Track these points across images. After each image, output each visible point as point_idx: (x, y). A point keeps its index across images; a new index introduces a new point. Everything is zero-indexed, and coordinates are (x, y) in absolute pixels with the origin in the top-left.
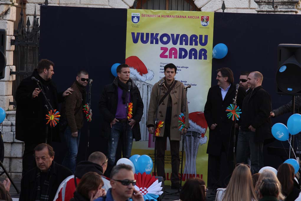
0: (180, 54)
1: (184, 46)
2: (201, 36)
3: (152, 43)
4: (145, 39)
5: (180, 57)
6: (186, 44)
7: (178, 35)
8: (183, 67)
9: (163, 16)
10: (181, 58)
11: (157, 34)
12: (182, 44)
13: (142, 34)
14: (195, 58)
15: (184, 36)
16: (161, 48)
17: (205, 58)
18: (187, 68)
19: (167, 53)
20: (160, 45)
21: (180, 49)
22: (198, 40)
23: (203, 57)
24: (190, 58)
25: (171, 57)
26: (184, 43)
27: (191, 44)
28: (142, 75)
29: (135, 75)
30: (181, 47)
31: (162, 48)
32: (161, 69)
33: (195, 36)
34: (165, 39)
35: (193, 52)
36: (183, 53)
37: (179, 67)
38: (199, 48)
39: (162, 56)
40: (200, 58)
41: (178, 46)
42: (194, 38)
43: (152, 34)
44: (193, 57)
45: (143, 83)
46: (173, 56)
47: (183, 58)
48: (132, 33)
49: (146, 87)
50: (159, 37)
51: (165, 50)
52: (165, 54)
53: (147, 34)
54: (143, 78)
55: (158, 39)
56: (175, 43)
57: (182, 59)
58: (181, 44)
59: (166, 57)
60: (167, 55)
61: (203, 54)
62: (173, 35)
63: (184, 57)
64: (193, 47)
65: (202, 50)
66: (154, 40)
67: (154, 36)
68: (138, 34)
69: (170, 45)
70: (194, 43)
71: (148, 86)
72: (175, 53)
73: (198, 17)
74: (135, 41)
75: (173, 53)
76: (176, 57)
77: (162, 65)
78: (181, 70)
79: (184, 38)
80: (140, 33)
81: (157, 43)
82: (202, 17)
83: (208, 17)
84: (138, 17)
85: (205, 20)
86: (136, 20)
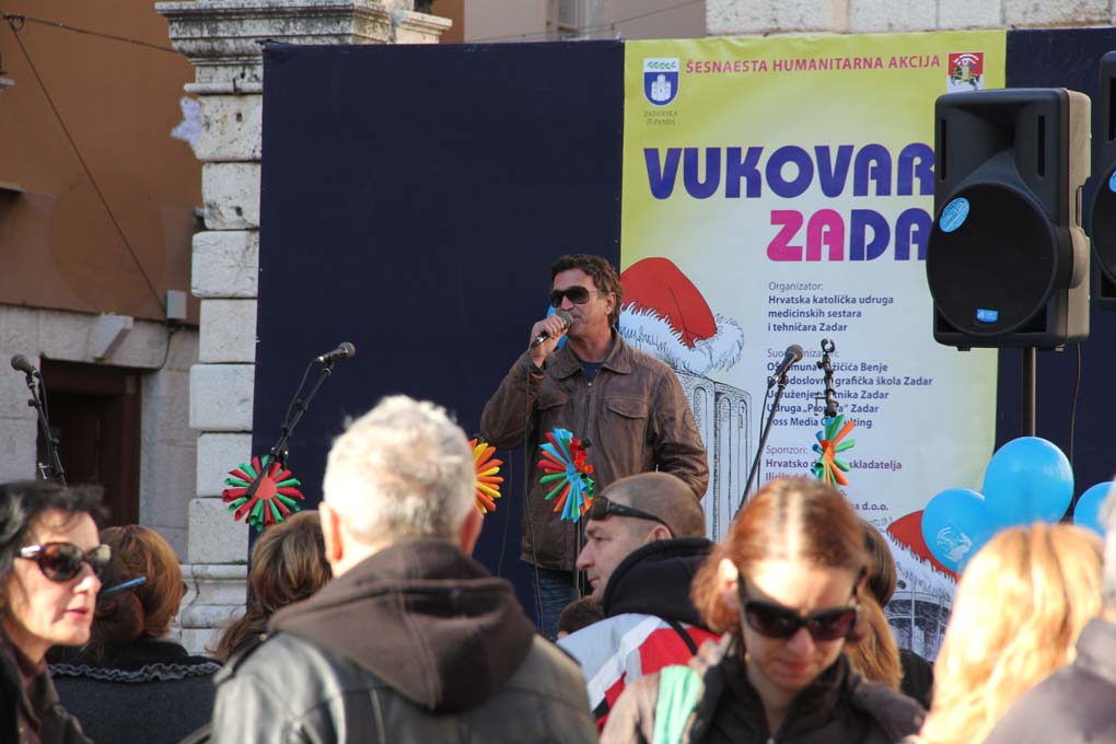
0: (857, 238)
1: (872, 202)
3: (732, 192)
4: (702, 178)
5: (857, 255)
6: (883, 190)
7: (845, 151)
8: (869, 300)
9: (780, 65)
10: (862, 259)
11: (755, 152)
12: (866, 193)
13: (692, 154)
14: (925, 255)
15: (871, 151)
16: (774, 213)
18: (887, 301)
19: (800, 239)
20: (770, 200)
21: (855, 213)
24: (902, 254)
25: (814, 255)
26: (872, 184)
27: (905, 190)
28: (691, 345)
29: (661, 347)
30: (863, 203)
31: (777, 217)
32: (772, 314)
34: (790, 172)
35: (915, 227)
36: (870, 234)
37: (854, 301)
39: (780, 251)
41: (846, 203)
42: (917, 161)
43: (734, 153)
44: (914, 249)
45: (697, 381)
46: (825, 250)
47: (869, 259)
48: (646, 150)
49: (712, 399)
50: (762, 166)
51: (789, 220)
52: (791, 244)
53: (713, 154)
55: (758, 173)
56: (832, 188)
57: (865, 264)
58: (861, 190)
59: (794, 254)
60: (801, 248)
62: (823, 152)
63: (876, 250)
64: (916, 200)
66: (743, 181)
67: (742, 162)
68: (673, 154)
69: (812, 201)
70: (916, 183)
71: (718, 395)
72: (835, 239)
73: (936, 61)
74: (661, 188)
75: (827, 236)
76: (836, 255)
77: (777, 294)
78: (859, 314)
79: (873, 163)
80: (680, 150)
81: (754, 191)
82: (953, 57)
83: (980, 55)
84: (672, 78)
85: (965, 70)
86: (661, 90)
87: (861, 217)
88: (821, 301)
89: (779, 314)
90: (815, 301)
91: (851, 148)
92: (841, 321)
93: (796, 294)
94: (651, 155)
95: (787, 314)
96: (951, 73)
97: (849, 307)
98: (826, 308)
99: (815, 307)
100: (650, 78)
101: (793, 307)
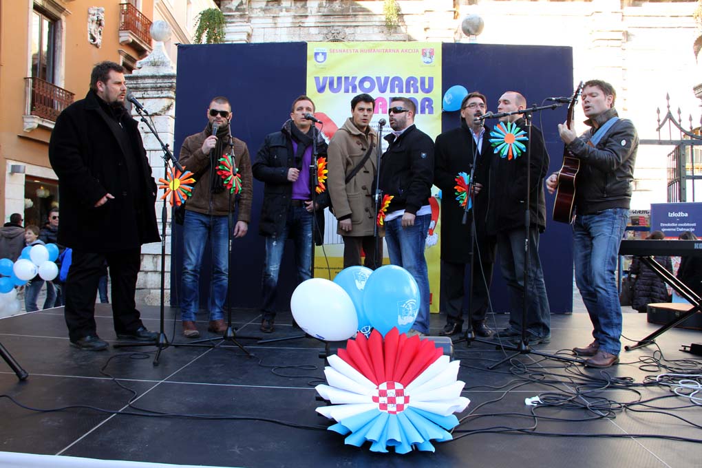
2: (423, 79)
3: (347, 91)
4: (335, 86)
6: (401, 90)
7: (387, 79)
9: (363, 51)
11: (354, 78)
12: (394, 92)
13: (332, 79)
15: (395, 79)
17: (431, 112)
22: (419, 84)
23: (427, 110)
26: (397, 89)
27: (408, 91)
30: (393, 95)
33: (414, 79)
34: (367, 85)
38: (420, 96)
40: (423, 112)
41: (387, 95)
43: (347, 78)
46: (381, 110)
48: (315, 78)
50: (357, 83)
53: (339, 79)
55: (356, 85)
56: (383, 90)
58: (392, 91)
61: (427, 106)
62: (379, 79)
64: (412, 95)
65: (425, 100)
66: (350, 88)
67: (350, 81)
68: (325, 79)
69: (375, 94)
70: (412, 89)
72: (384, 107)
73: (417, 51)
74: (321, 90)
75: (380, 106)
79: (397, 82)
80: (327, 78)
81: (354, 91)
82: (423, 50)
83: (433, 49)
84: (324, 54)
85: (428, 54)
86: (320, 58)
91: (389, 77)
94: (317, 79)
96: (423, 54)
100: (316, 54)
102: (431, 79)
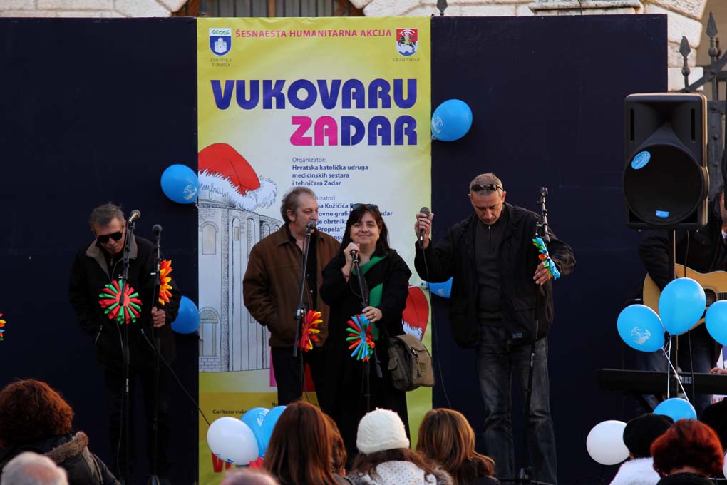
0: (346, 133)
1: (353, 112)
2: (398, 83)
3: (267, 105)
4: (248, 97)
5: (346, 141)
6: (360, 105)
7: (336, 83)
8: (354, 168)
9: (294, 33)
10: (349, 144)
11: (280, 83)
12: (349, 107)
13: (241, 84)
14: (386, 141)
15: (351, 83)
16: (293, 118)
17: (413, 141)
18: (364, 168)
19: (310, 133)
20: (290, 110)
21: (343, 118)
22: (391, 93)
23: (406, 138)
24: (372, 141)
25: (319, 142)
26: (353, 102)
27: (373, 105)
28: (244, 194)
29: (226, 195)
30: (347, 113)
31: (295, 120)
32: (294, 176)
33: (383, 83)
34: (302, 94)
35: (379, 126)
36: (353, 131)
37: (345, 168)
38: (393, 113)
39: (297, 139)
40: (399, 141)
41: (338, 113)
42: (380, 89)
43: (267, 83)
44: (379, 139)
45: (249, 215)
46: (326, 139)
47: (353, 144)
48: (213, 82)
49: (258, 225)
50: (285, 91)
51: (304, 123)
52: (305, 135)
53: (254, 84)
54: (246, 201)
55: (283, 95)
56: (329, 104)
57: (351, 147)
58: (346, 105)
59: (307, 142)
60: (311, 138)
61: (405, 131)
62: (322, 83)
63: (357, 139)
64: (380, 111)
65: (402, 120)
66: (274, 99)
67: (273, 88)
68: (229, 84)
69: (317, 111)
70: (380, 101)
71: (261, 222)
72: (332, 133)
74: (223, 103)
75: (325, 131)
76: (333, 142)
77: (298, 164)
78: (348, 176)
79: (353, 90)
80: (234, 81)
81: (281, 105)
82: (399, 31)
83: (415, 30)
84: (227, 40)
85: (407, 38)
86: (220, 46)
87: (347, 121)
88: (325, 168)
89: (299, 176)
90: (321, 168)
91: (339, 81)
92: (337, 180)
93: (309, 164)
94: (215, 84)
95: (304, 176)
96: (398, 40)
97: (342, 172)
98: (328, 172)
99: (321, 172)
100: (213, 40)
101: (308, 172)
102: (412, 84)
